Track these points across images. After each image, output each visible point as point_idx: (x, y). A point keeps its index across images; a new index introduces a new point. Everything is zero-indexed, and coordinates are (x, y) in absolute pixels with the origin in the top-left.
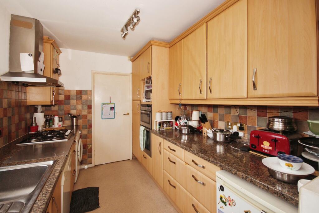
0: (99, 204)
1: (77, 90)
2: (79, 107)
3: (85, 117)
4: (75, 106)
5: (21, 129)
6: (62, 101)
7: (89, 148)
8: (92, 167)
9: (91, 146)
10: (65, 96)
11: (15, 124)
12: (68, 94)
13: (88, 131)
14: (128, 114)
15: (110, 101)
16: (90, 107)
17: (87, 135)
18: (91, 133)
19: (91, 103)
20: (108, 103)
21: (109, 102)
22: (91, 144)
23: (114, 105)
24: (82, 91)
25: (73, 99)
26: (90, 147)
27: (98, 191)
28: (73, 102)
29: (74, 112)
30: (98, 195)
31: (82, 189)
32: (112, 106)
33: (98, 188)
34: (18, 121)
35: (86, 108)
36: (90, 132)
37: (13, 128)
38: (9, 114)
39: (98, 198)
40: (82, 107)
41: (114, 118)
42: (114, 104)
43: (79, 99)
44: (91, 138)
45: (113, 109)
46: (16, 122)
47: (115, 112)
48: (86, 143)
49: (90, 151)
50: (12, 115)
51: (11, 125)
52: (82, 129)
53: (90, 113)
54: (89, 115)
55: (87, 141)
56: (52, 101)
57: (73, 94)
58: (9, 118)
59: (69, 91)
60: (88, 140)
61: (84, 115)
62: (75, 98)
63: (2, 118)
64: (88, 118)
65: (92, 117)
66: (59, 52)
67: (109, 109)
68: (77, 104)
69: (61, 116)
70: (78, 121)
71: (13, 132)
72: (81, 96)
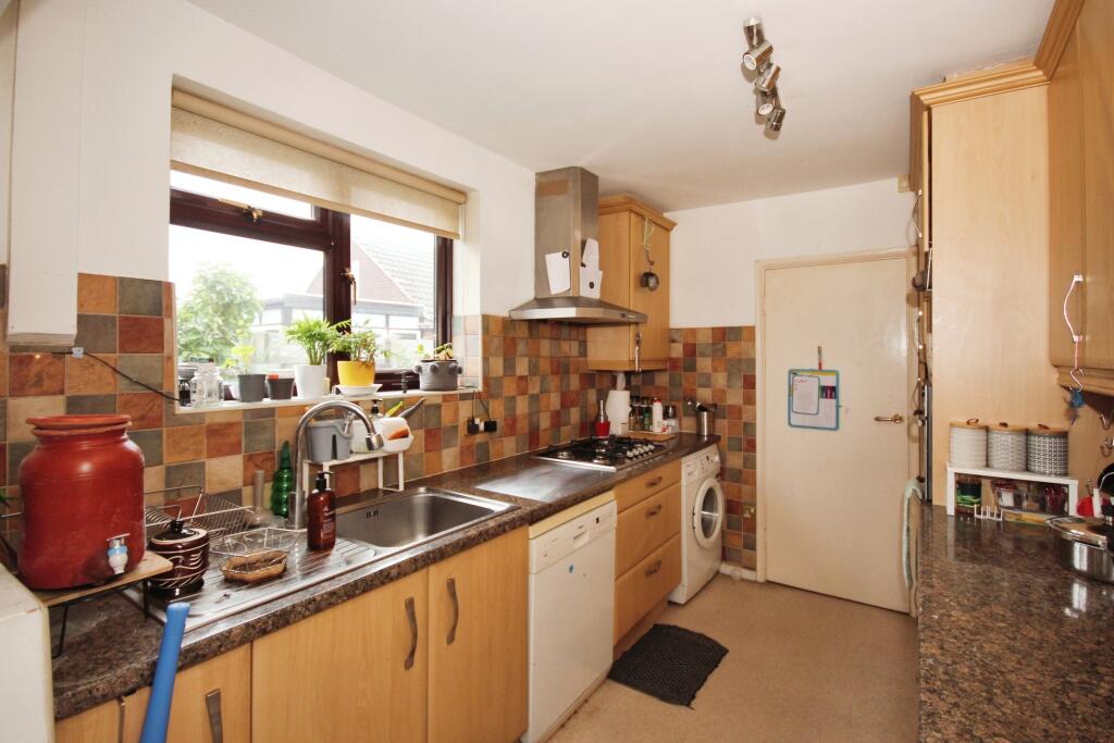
0: (693, 697)
1: (713, 329)
2: (720, 380)
3: (736, 412)
4: (708, 377)
5: (569, 424)
6: (678, 359)
7: (747, 516)
8: (755, 582)
9: (752, 511)
10: (685, 346)
11: (549, 413)
12: (690, 341)
13: (746, 459)
14: (897, 419)
15: (820, 365)
16: (750, 383)
17: (740, 471)
18: (753, 466)
19: (754, 368)
20: (813, 371)
21: (817, 368)
22: (754, 505)
23: (834, 377)
24: (727, 331)
25: (703, 355)
26: (750, 513)
27: (719, 662)
28: (705, 364)
29: (705, 395)
30: (711, 672)
31: (685, 631)
32: (829, 381)
33: (727, 651)
34: (558, 407)
35: (740, 383)
36: (750, 463)
37: (545, 422)
38: (534, 389)
39: (705, 679)
40: (728, 381)
41: (837, 428)
42: (836, 373)
43: (720, 353)
44: (754, 484)
45: (829, 392)
46: (552, 408)
47: (838, 407)
48: (740, 498)
49: (751, 526)
50: (542, 392)
51: (539, 412)
52: (729, 450)
53: (750, 400)
54: (749, 407)
55: (740, 491)
56: (634, 361)
57: (704, 340)
58: (534, 398)
59: (693, 331)
60: (745, 488)
61: (734, 406)
62: (709, 351)
63: (514, 397)
64: (745, 418)
65: (755, 415)
66: (668, 227)
67: (815, 392)
68: (715, 370)
69: (673, 403)
70: (713, 422)
71: (545, 430)
72: (725, 346)
